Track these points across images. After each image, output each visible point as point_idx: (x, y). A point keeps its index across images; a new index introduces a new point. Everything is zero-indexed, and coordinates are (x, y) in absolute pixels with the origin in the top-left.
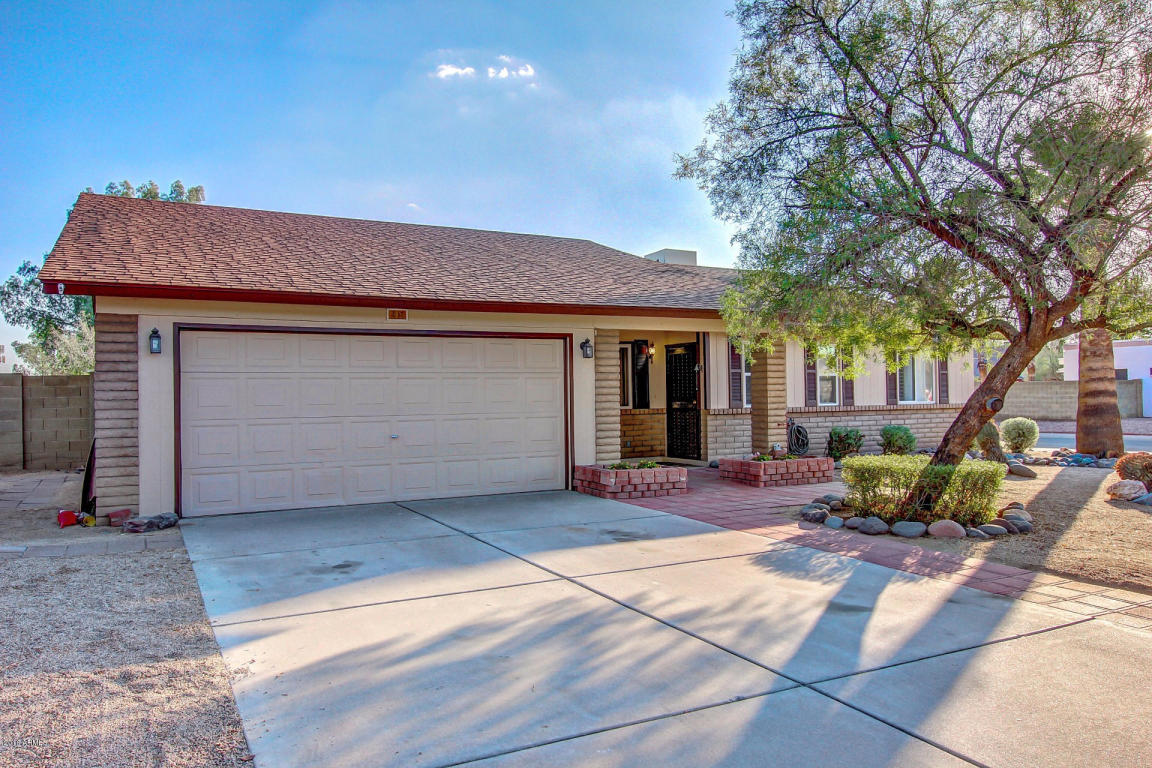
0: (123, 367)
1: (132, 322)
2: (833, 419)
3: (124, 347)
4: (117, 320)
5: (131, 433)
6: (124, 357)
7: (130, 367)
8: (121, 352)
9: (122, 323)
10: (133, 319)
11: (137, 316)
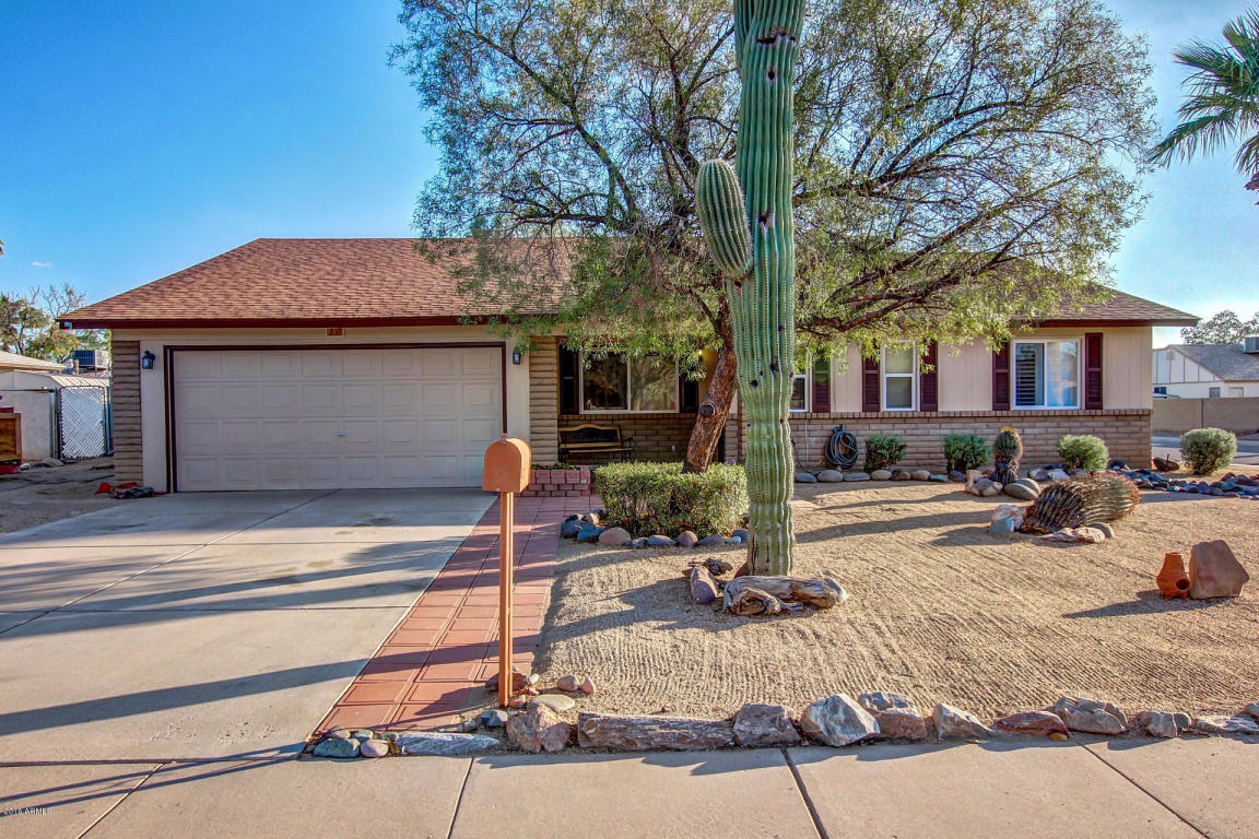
0: (130, 379)
1: (137, 345)
2: (905, 426)
3: (130, 365)
4: (124, 345)
5: (137, 427)
6: (130, 372)
7: (134, 379)
8: (128, 368)
9: (128, 347)
10: (136, 344)
11: (139, 342)
